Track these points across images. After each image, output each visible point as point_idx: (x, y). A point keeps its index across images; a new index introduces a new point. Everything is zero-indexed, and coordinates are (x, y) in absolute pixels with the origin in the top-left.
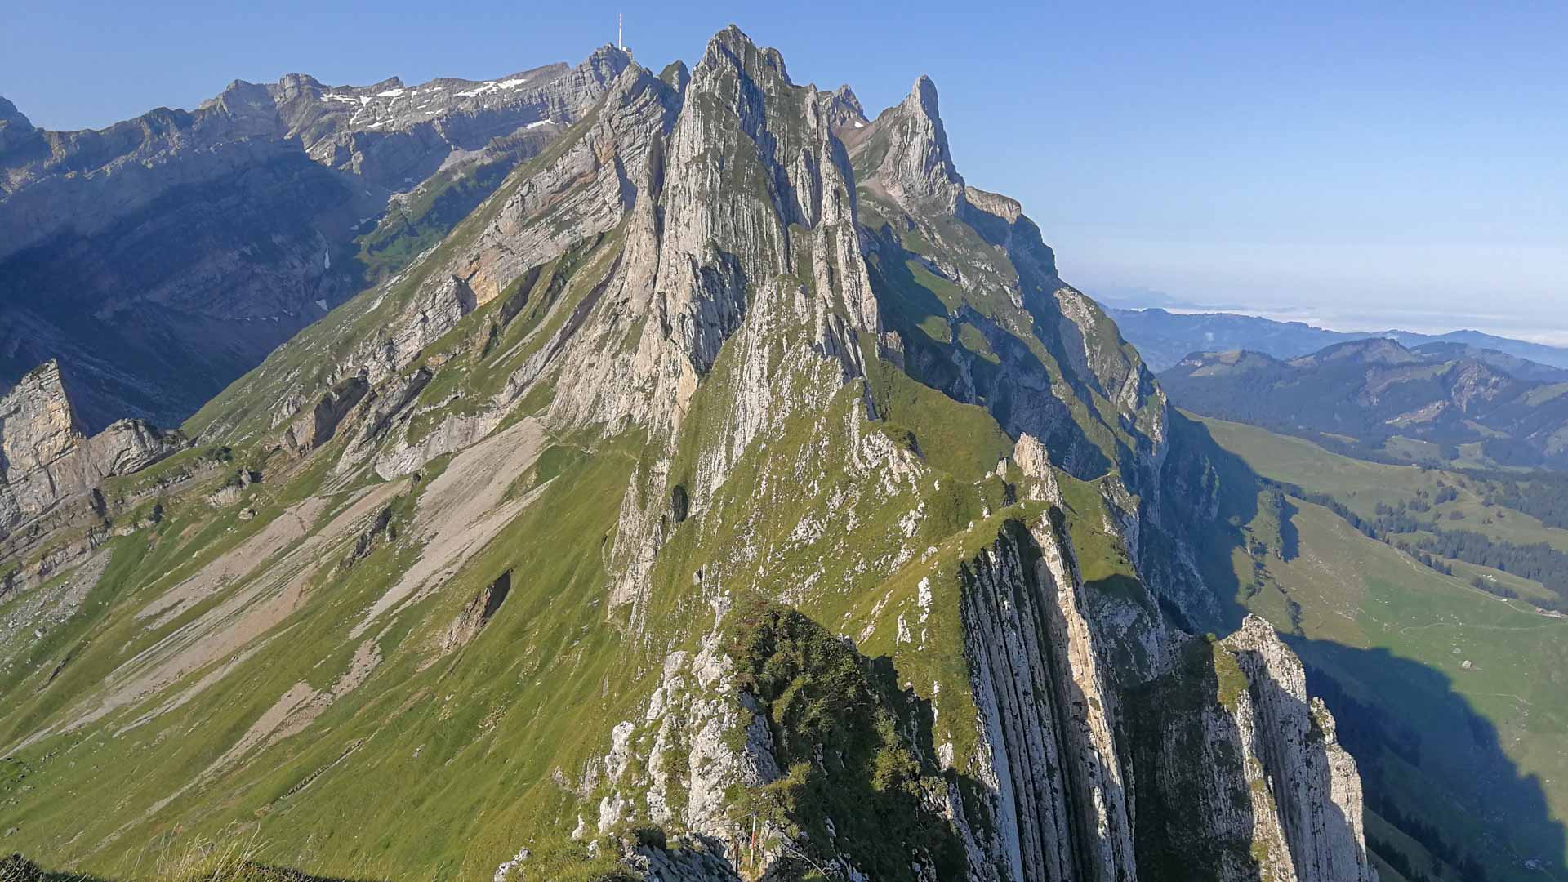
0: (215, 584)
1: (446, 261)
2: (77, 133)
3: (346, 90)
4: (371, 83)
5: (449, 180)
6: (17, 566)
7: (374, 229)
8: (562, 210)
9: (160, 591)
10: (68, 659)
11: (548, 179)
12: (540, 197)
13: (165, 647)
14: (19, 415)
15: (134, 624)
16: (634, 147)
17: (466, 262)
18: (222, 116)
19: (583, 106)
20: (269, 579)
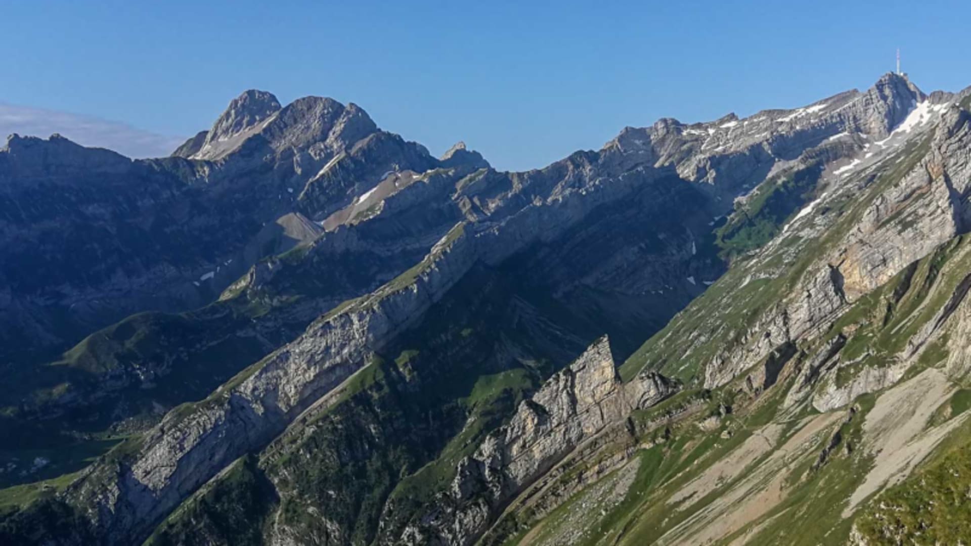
0: (716, 482)
1: (822, 253)
2: (528, 172)
3: (699, 126)
4: (715, 119)
5: (775, 183)
6: (584, 467)
7: (725, 224)
8: (905, 214)
9: (678, 486)
10: (625, 530)
11: (894, 193)
12: (889, 206)
13: (694, 523)
14: (585, 370)
15: (667, 507)
16: (959, 164)
17: (837, 254)
18: (617, 152)
19: (872, 119)
20: (755, 478)
